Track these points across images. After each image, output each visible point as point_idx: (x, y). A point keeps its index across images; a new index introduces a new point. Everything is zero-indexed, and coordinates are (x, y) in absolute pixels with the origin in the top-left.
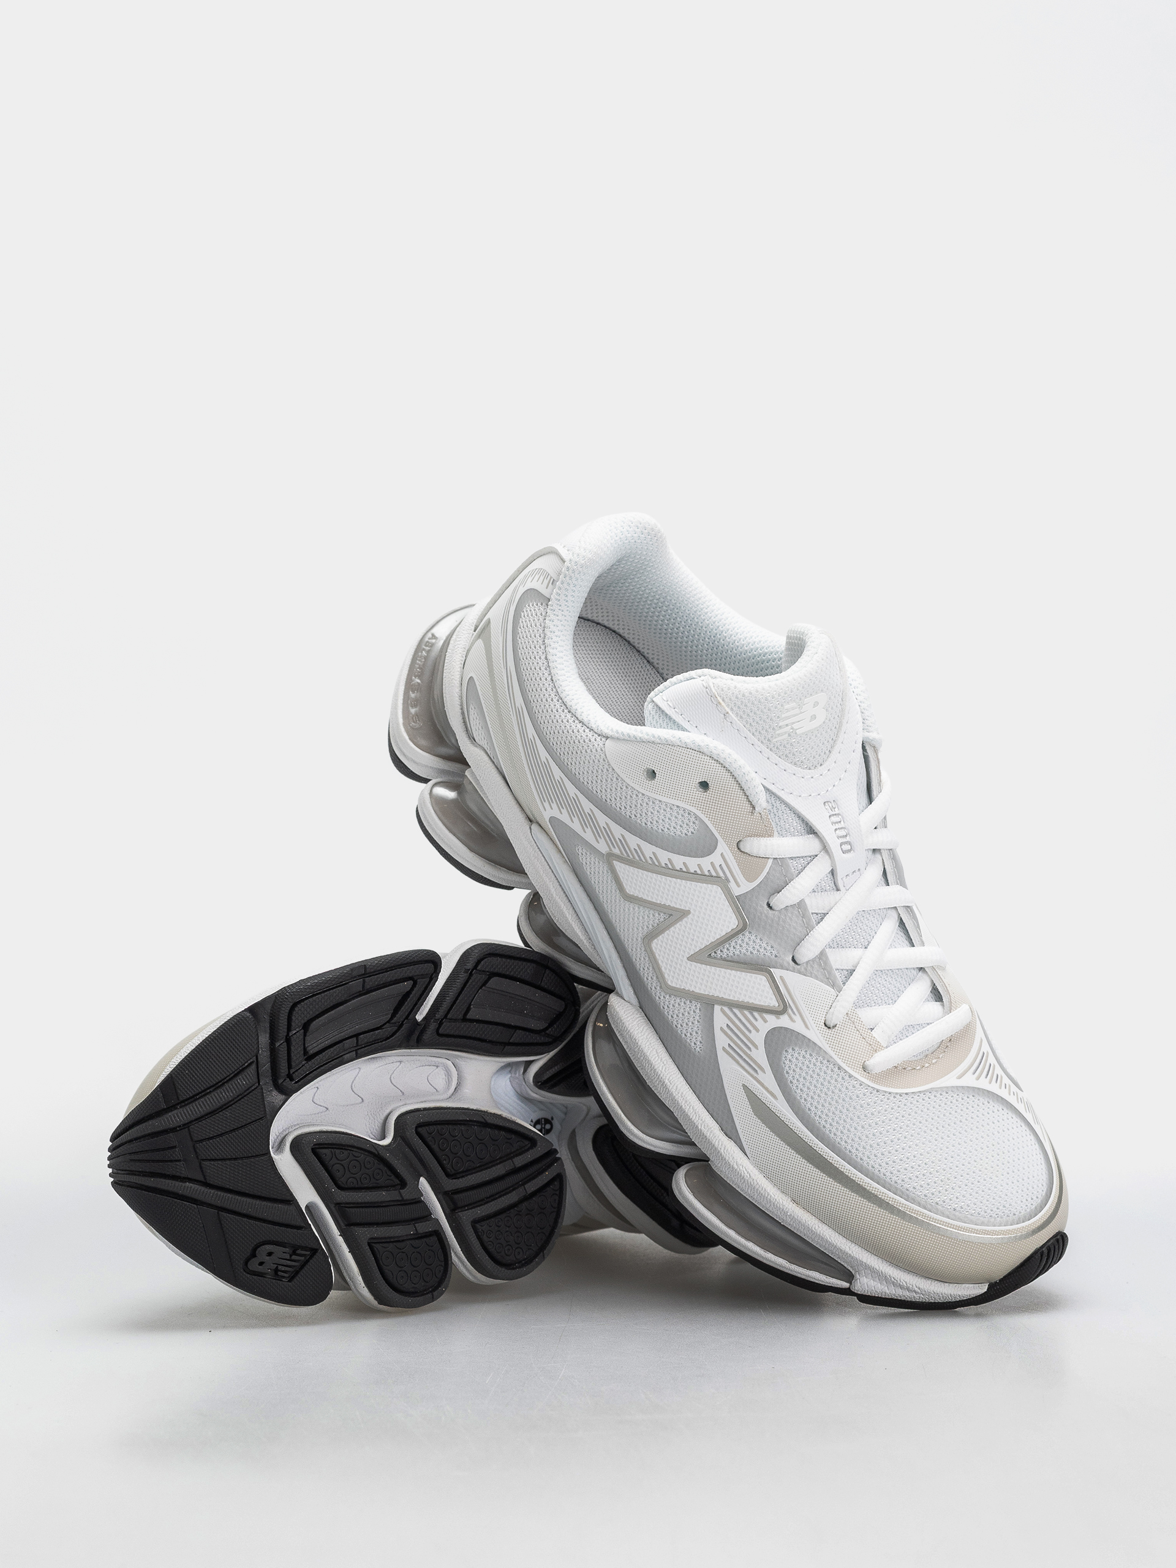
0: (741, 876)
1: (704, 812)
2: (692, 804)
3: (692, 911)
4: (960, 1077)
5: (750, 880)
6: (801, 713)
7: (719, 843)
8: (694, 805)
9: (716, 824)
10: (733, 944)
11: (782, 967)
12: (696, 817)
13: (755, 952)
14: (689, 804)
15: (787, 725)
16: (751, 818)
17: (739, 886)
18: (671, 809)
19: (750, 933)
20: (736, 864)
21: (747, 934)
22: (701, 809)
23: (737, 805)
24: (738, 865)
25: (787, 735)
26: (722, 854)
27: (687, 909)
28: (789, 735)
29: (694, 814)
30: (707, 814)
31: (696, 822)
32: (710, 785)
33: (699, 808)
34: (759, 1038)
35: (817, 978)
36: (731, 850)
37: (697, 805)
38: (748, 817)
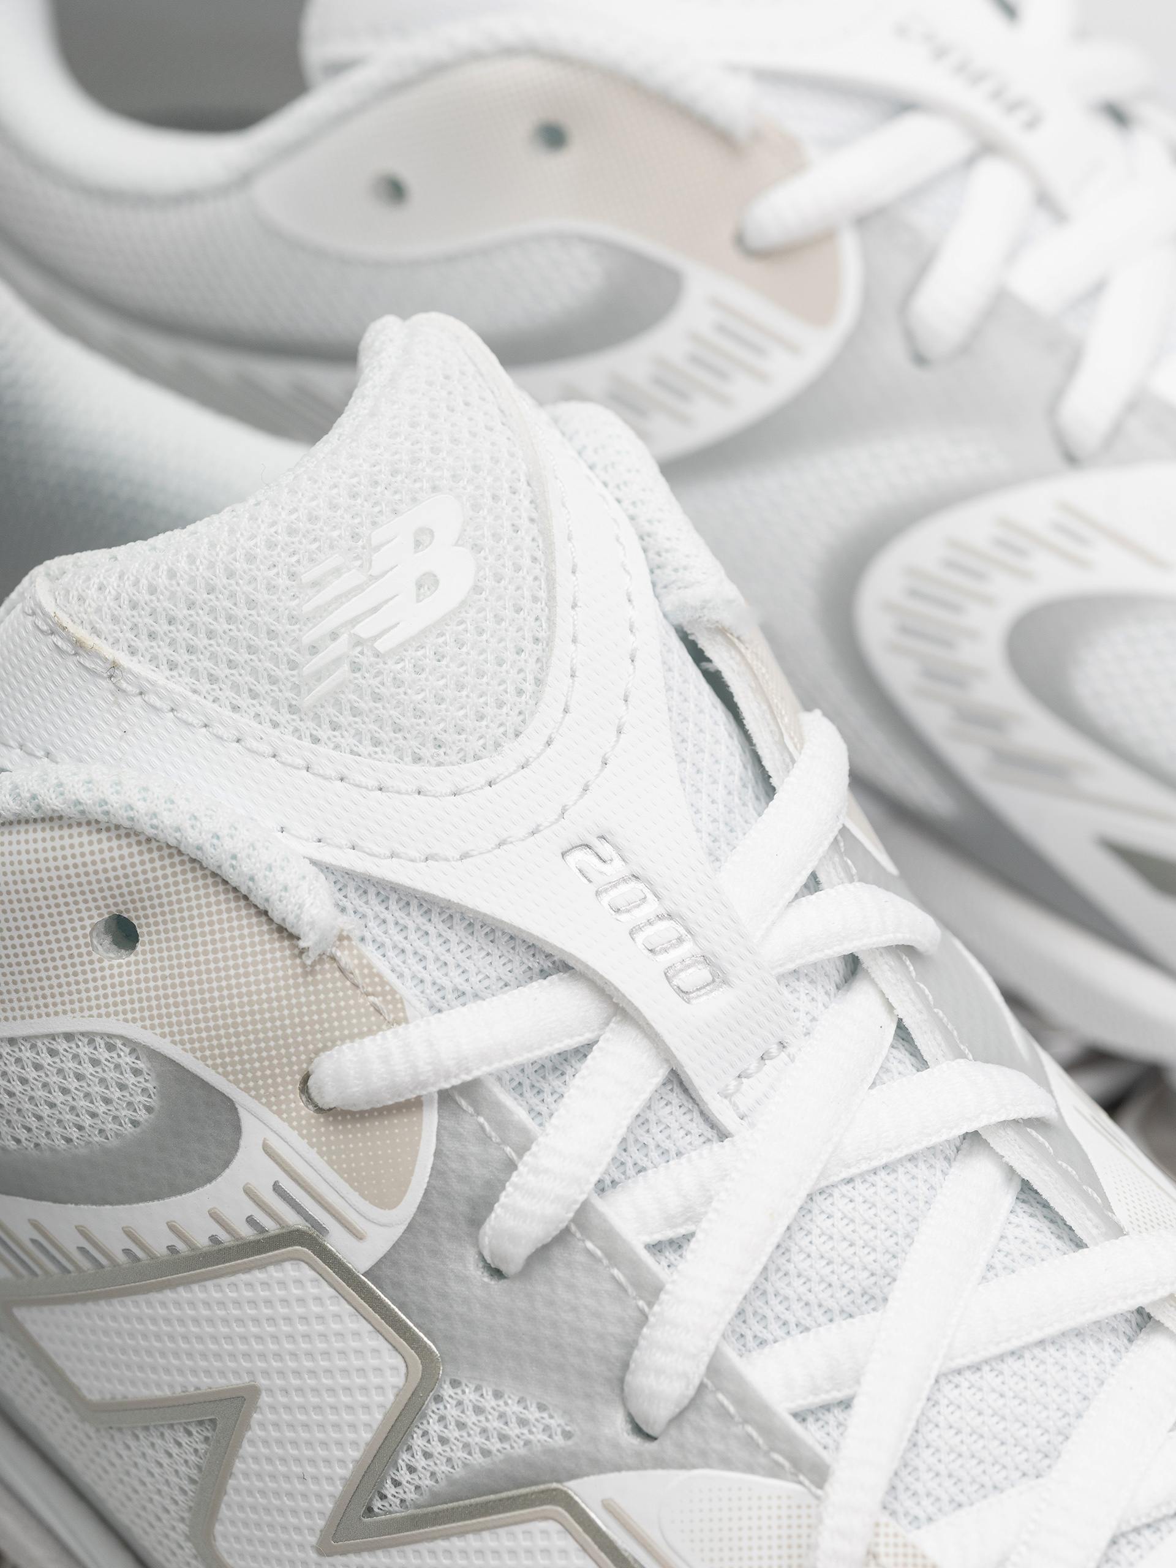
0: (354, 1197)
1: (148, 1023)
2: (103, 1011)
3: (262, 1382)
5: (386, 1201)
6: (374, 578)
7: (243, 1114)
8: (112, 1009)
9: (202, 1049)
10: (418, 1442)
11: (598, 1466)
12: (135, 1048)
13: (495, 1445)
14: (95, 1012)
15: (334, 635)
16: (307, 994)
17: (359, 1236)
18: (52, 1053)
19: (455, 1384)
20: (321, 1163)
21: (447, 1391)
22: (138, 1015)
23: (244, 956)
24: (330, 1163)
25: (346, 667)
26: (267, 1150)
27: (246, 1379)
28: (356, 667)
29: (126, 1041)
30: (162, 1026)
31: (140, 1065)
32: (135, 922)
33: (129, 1016)
35: (726, 1463)
36: (289, 1121)
37: (120, 1008)
38: (296, 986)
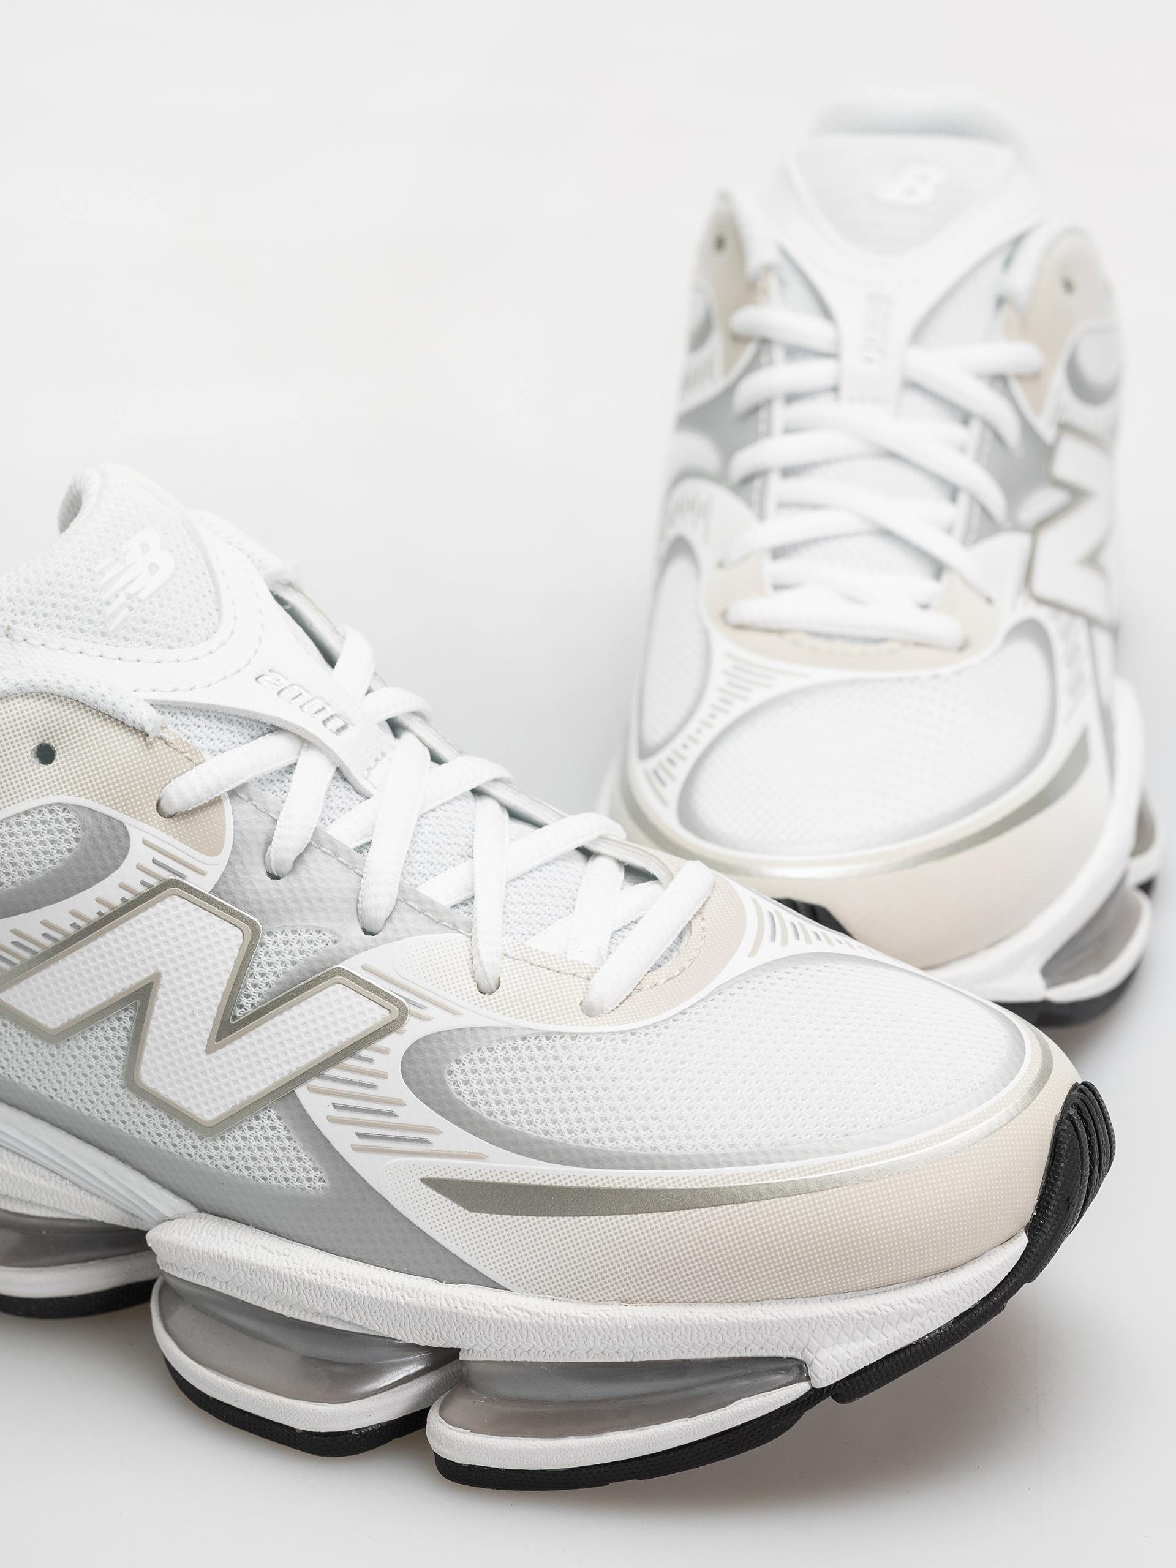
0: (197, 854)
1: (71, 792)
2: (44, 793)
3: (161, 969)
4: (754, 952)
5: (214, 851)
7: (129, 828)
8: (49, 791)
9: (102, 798)
10: (256, 970)
11: (355, 951)
12: (65, 807)
13: (298, 957)
14: (40, 795)
15: (117, 596)
16: (152, 758)
17: (203, 874)
18: (19, 824)
19: (269, 934)
20: (176, 842)
21: (266, 938)
22: (64, 790)
23: (115, 746)
24: (181, 840)
25: (127, 609)
26: (145, 843)
27: (152, 971)
28: (131, 609)
29: (59, 805)
30: (79, 791)
31: (71, 816)
32: (53, 744)
33: (60, 791)
34: (395, 1086)
35: (420, 932)
36: (154, 825)
37: (54, 789)
38: (145, 755)
